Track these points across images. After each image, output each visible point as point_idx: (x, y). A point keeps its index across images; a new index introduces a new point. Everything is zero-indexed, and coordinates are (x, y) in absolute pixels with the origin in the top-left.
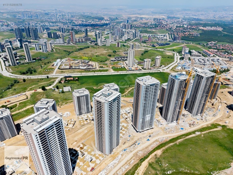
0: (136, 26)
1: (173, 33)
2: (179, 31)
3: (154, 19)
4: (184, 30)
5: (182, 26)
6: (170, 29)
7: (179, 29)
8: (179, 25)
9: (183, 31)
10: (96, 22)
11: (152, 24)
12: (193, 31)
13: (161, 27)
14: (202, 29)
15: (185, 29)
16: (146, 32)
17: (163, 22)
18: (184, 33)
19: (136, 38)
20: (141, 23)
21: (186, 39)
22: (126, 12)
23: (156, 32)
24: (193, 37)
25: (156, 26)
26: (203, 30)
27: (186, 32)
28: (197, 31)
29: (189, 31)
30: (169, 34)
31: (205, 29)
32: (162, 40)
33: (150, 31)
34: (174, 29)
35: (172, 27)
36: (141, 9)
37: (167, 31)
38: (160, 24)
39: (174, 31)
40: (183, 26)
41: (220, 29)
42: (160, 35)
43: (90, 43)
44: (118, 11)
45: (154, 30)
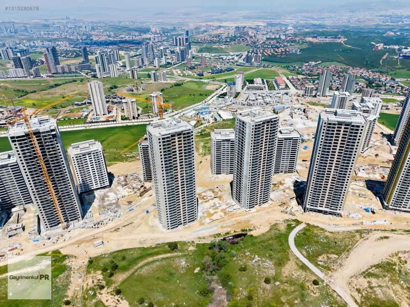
0: (199, 40)
1: (256, 51)
2: (269, 47)
3: (238, 28)
4: (278, 45)
5: (278, 37)
6: (255, 43)
7: (270, 43)
8: (273, 37)
9: (275, 46)
10: (134, 37)
11: (230, 36)
12: (293, 45)
13: (241, 40)
14: (310, 41)
15: (280, 43)
16: (209, 50)
17: (250, 33)
18: (276, 50)
19: (183, 62)
20: (211, 36)
21: (270, 60)
22: (197, 18)
23: (228, 49)
24: (283, 56)
25: (233, 39)
26: (310, 43)
27: (281, 47)
28: (300, 44)
29: (286, 46)
30: (248, 52)
31: (315, 40)
32: (228, 63)
33: (216, 49)
34: (261, 43)
35: (258, 40)
36: (226, 13)
37: (248, 47)
38: (243, 36)
39: (259, 46)
40: (280, 38)
41: (342, 40)
42: (232, 54)
43: (85, 75)
44: (185, 17)
45: (224, 47)
